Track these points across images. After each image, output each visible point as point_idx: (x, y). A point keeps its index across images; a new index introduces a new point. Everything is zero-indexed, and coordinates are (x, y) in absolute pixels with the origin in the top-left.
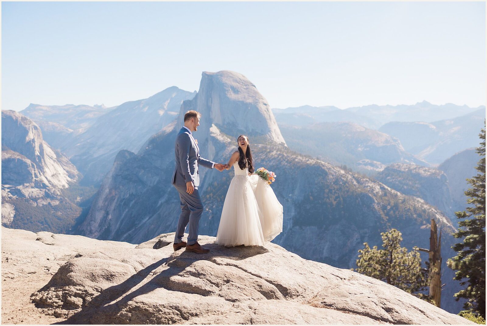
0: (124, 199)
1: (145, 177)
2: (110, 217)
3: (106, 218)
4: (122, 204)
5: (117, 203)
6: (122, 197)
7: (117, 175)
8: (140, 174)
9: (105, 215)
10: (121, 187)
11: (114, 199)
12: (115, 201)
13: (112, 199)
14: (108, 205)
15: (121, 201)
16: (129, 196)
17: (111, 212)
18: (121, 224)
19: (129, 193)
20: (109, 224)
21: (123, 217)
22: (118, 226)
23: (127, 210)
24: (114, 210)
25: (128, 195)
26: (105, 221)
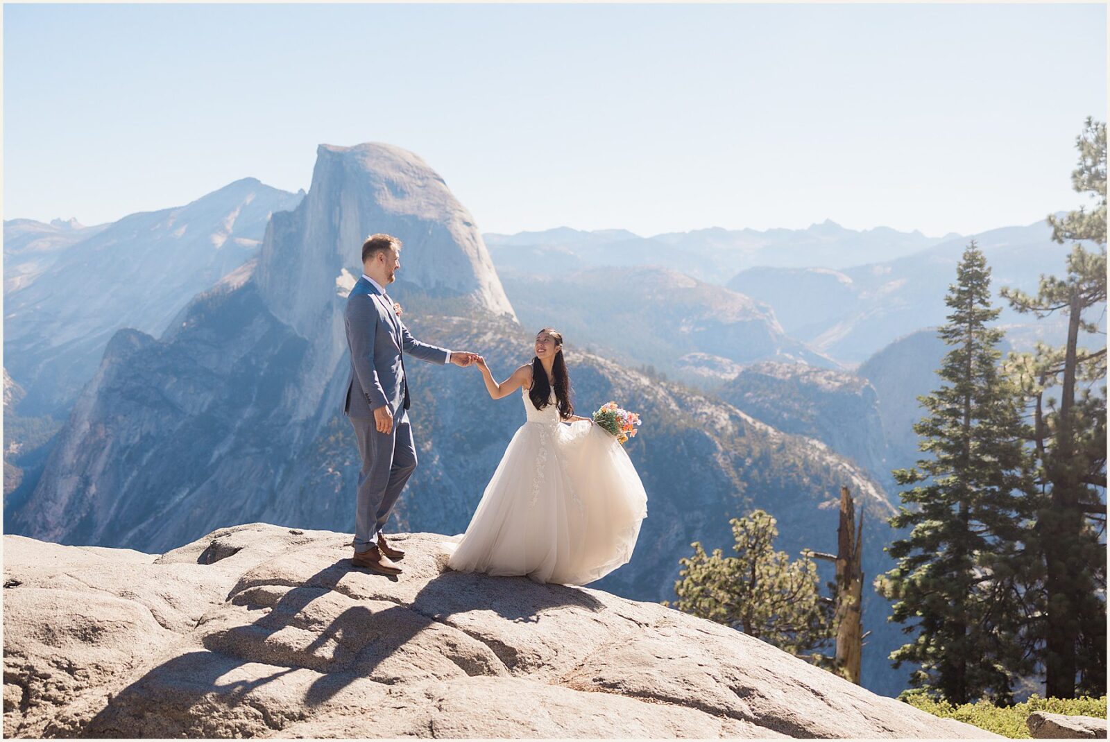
0: (128, 447)
1: (181, 393)
2: (93, 490)
3: (84, 493)
4: (124, 458)
5: (109, 456)
6: (122, 442)
7: (110, 390)
8: (168, 387)
9: (81, 486)
10: (120, 418)
11: (104, 448)
12: (106, 451)
13: (99, 447)
14: (89, 462)
15: (122, 451)
16: (142, 438)
17: (94, 478)
18: (120, 507)
19: (141, 432)
20: (92, 506)
21: (124, 489)
22: (112, 511)
23: (135, 473)
24: (104, 473)
25: (137, 438)
26: (81, 500)
